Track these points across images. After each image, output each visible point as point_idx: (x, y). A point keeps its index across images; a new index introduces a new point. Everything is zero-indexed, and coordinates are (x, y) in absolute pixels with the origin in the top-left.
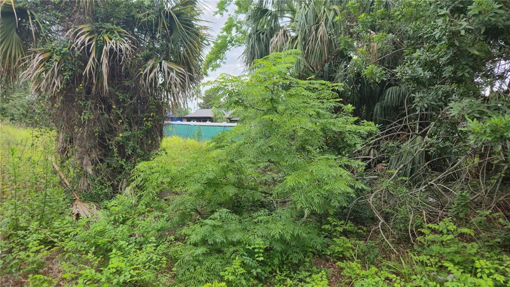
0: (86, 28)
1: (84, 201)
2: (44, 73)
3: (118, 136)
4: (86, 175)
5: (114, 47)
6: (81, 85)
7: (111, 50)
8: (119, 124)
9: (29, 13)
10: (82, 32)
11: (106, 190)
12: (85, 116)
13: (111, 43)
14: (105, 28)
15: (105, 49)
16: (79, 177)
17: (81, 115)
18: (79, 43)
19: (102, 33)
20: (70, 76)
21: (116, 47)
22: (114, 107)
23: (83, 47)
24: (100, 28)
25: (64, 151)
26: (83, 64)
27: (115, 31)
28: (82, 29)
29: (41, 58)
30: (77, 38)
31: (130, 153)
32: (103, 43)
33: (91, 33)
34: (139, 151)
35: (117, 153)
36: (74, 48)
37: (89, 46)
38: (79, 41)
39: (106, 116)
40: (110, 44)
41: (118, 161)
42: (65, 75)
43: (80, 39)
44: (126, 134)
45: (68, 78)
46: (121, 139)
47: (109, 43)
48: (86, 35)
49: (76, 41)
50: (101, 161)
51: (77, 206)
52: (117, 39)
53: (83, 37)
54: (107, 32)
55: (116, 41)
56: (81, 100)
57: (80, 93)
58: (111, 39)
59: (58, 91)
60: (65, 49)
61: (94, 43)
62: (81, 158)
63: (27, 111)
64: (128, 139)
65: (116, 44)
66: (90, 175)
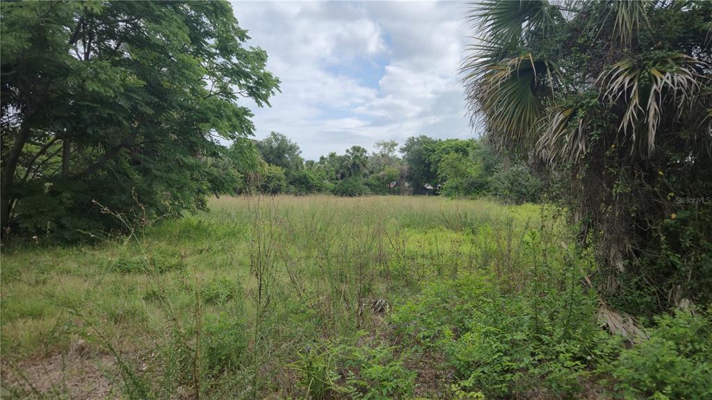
0: (623, 65)
1: (613, 310)
2: (567, 136)
3: (670, 218)
4: (614, 272)
5: (669, 82)
6: (613, 146)
7: (665, 88)
8: (669, 198)
9: (547, 65)
10: (619, 71)
11: (648, 299)
12: (617, 190)
13: (665, 78)
14: (651, 59)
15: (655, 90)
16: (605, 274)
17: (612, 188)
18: (616, 88)
19: (647, 67)
20: (599, 135)
21: (673, 83)
22: (661, 173)
23: (620, 93)
24: (644, 60)
25: (582, 236)
26: (617, 117)
27: (669, 60)
28: (618, 68)
29: (562, 117)
30: (612, 82)
31: (688, 245)
32: (650, 80)
33: (631, 70)
34: (703, 242)
35: (667, 244)
36: (607, 96)
37: (630, 89)
38: (616, 86)
39: (648, 187)
40: (663, 80)
41: (668, 256)
42: (593, 135)
43: (618, 82)
44: (683, 214)
45: (598, 138)
46: (673, 222)
47: (661, 79)
48: (624, 75)
49: (609, 87)
50: (638, 254)
51: (604, 315)
52: (674, 70)
53: (620, 79)
54: (654, 64)
55: (672, 74)
56: (612, 167)
57: (612, 158)
58: (664, 73)
59: (583, 157)
60: (593, 101)
61: (636, 84)
62: (609, 248)
63: (512, 184)
64: (684, 222)
65: (672, 78)
66: (620, 272)
